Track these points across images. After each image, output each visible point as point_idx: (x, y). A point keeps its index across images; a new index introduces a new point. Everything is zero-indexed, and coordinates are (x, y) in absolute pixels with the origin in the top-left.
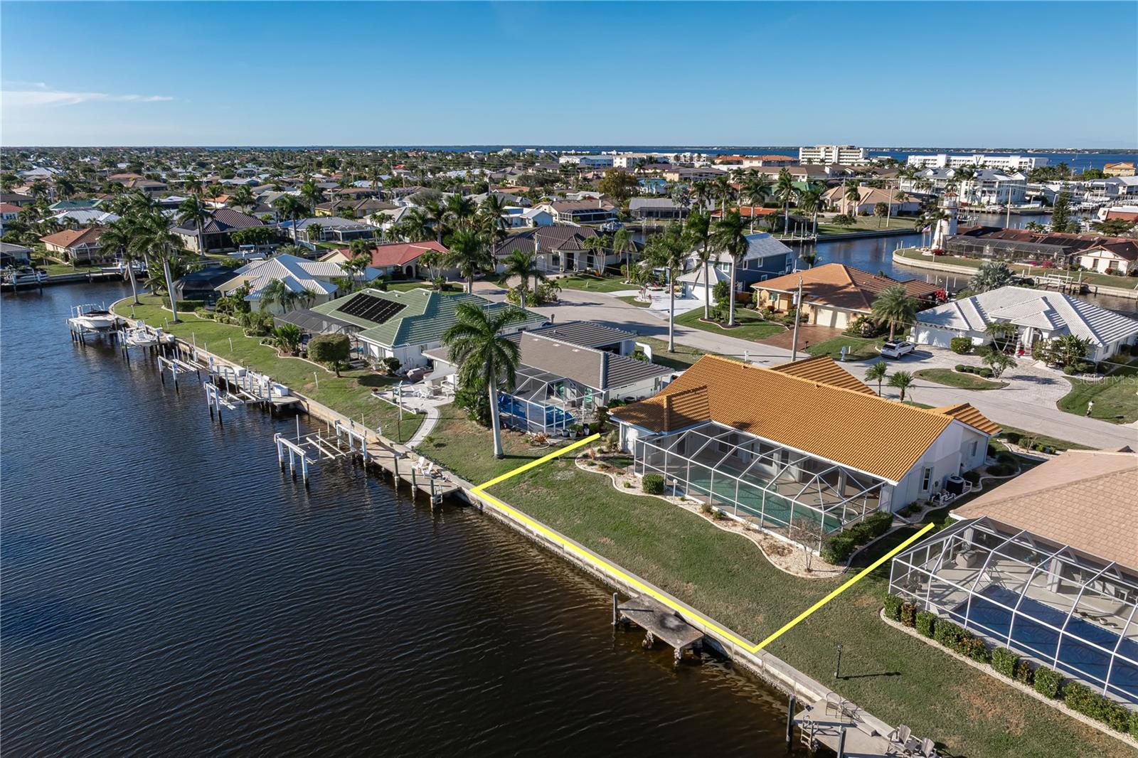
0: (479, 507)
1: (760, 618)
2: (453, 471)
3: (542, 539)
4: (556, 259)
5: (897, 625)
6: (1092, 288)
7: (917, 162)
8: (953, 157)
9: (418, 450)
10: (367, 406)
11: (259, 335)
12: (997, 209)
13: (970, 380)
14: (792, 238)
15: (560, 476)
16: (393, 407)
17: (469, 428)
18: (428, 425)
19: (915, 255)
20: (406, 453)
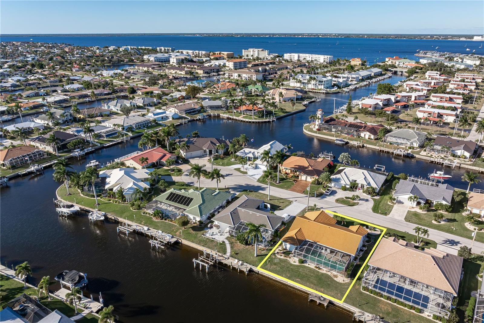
0: (258, 272)
2: (247, 263)
3: (280, 280)
4: (205, 151)
5: (365, 292)
6: (365, 145)
7: (287, 56)
8: (301, 55)
9: (232, 256)
10: (204, 241)
11: (138, 209)
12: (324, 91)
13: (349, 202)
14: (267, 120)
15: (276, 261)
16: (213, 241)
17: (240, 246)
18: (228, 246)
19: (311, 130)
20: (229, 258)
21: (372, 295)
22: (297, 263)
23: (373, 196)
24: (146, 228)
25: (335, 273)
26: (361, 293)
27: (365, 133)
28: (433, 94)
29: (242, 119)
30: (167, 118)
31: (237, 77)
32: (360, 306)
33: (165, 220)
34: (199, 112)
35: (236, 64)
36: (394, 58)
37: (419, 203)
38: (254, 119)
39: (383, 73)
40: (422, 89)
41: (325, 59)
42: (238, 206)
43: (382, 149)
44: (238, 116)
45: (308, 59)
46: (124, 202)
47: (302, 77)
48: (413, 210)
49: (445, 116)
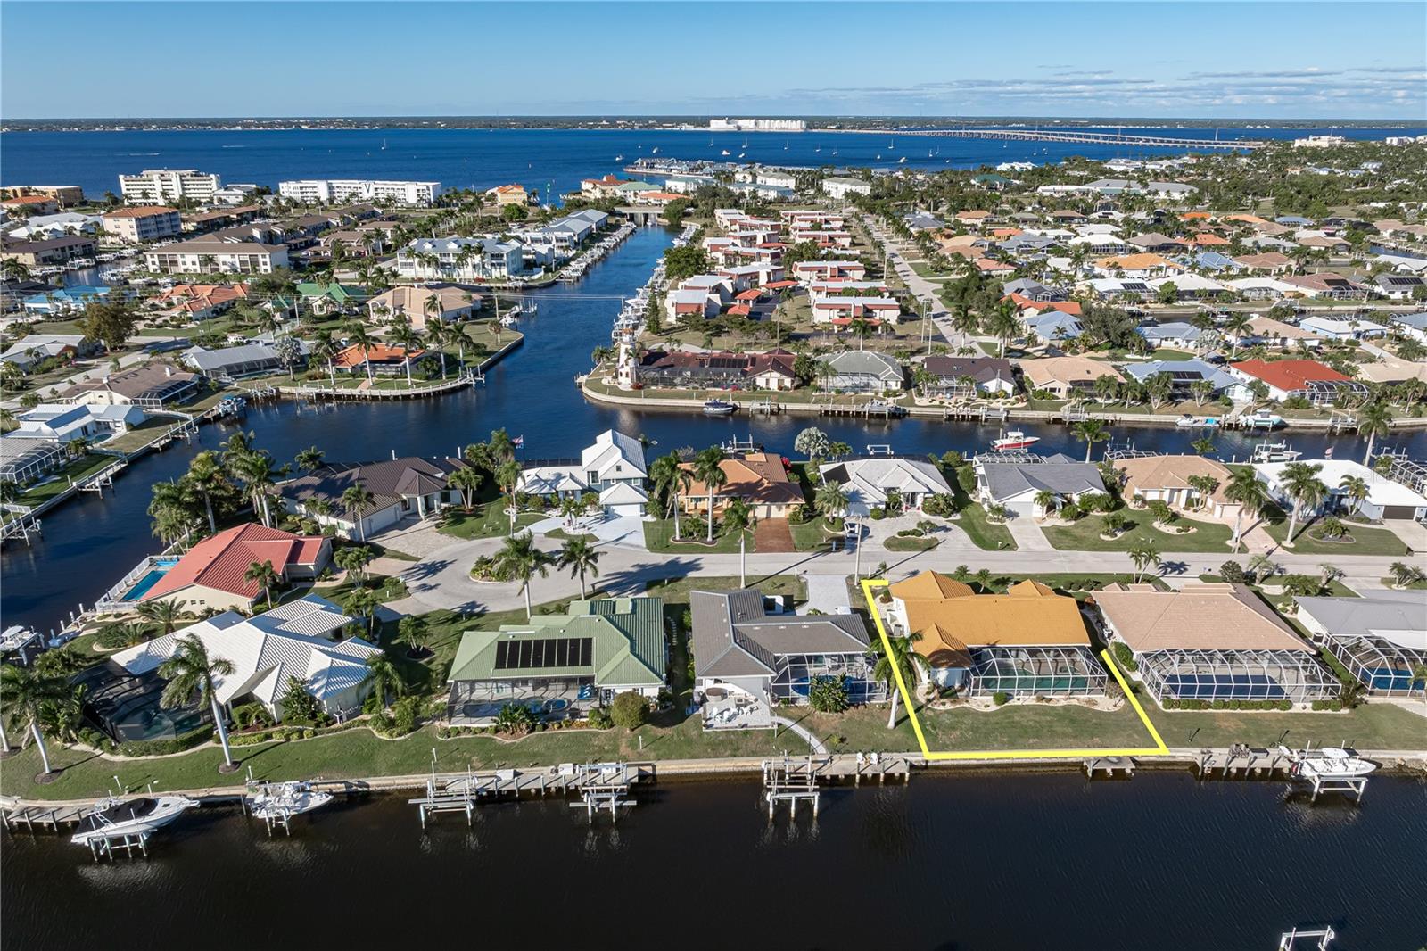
0: (924, 764)
4: (406, 504)
5: (1171, 710)
6: (782, 406)
7: (291, 190)
8: (335, 183)
9: (835, 750)
10: (722, 742)
11: (411, 730)
12: (520, 284)
13: (915, 542)
14: (459, 383)
15: (946, 720)
16: (747, 732)
17: (831, 720)
18: (800, 730)
19: (616, 392)
20: (831, 757)
21: (1188, 710)
22: (994, 708)
23: (949, 516)
24: (506, 775)
25: (1085, 697)
26: (1169, 715)
27: (768, 375)
28: (800, 265)
29: (376, 392)
30: (102, 429)
31: (197, 266)
32: (1190, 741)
33: (545, 728)
34: (199, 392)
35: (145, 225)
36: (605, 179)
37: (1051, 507)
38: (413, 386)
39: (612, 220)
40: (759, 254)
41: (421, 193)
42: (727, 620)
43: (830, 407)
44: (355, 386)
45: (366, 196)
46: (328, 725)
47: (434, 246)
48: (1049, 523)
49: (877, 312)
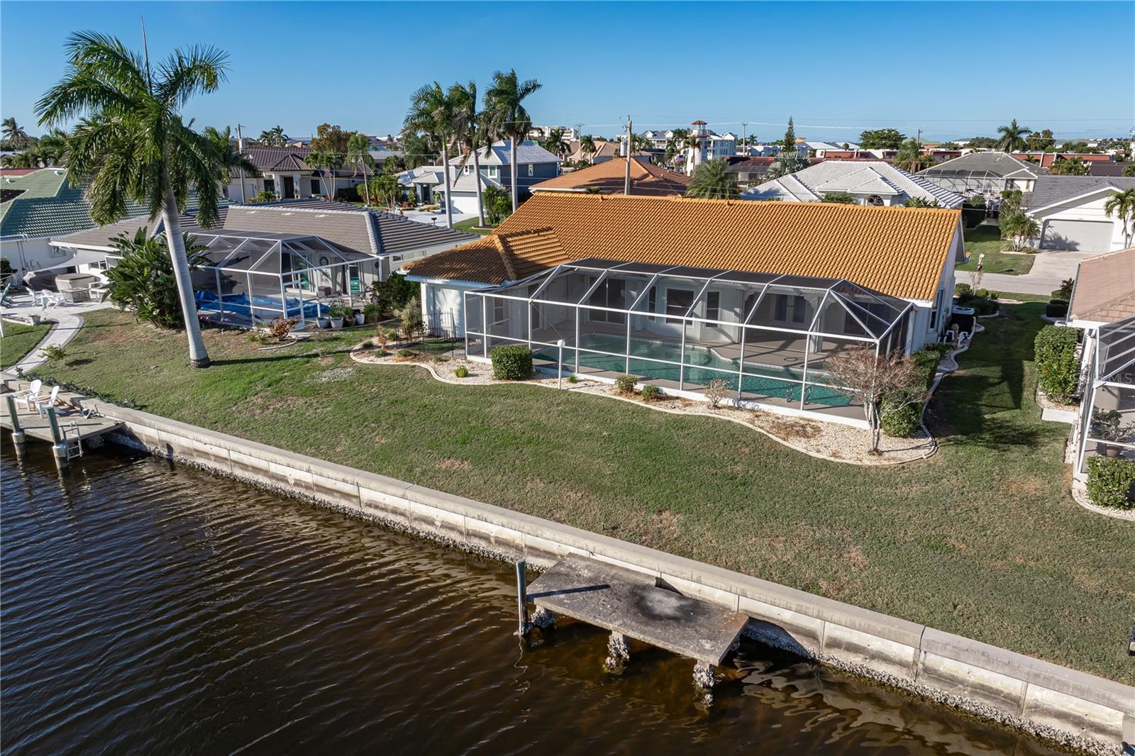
0: (165, 453)
1: (856, 554)
2: (106, 398)
3: (308, 487)
4: (269, 183)
18: (58, 338)
22: (483, 380)
25: (792, 414)
